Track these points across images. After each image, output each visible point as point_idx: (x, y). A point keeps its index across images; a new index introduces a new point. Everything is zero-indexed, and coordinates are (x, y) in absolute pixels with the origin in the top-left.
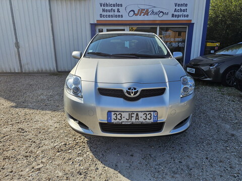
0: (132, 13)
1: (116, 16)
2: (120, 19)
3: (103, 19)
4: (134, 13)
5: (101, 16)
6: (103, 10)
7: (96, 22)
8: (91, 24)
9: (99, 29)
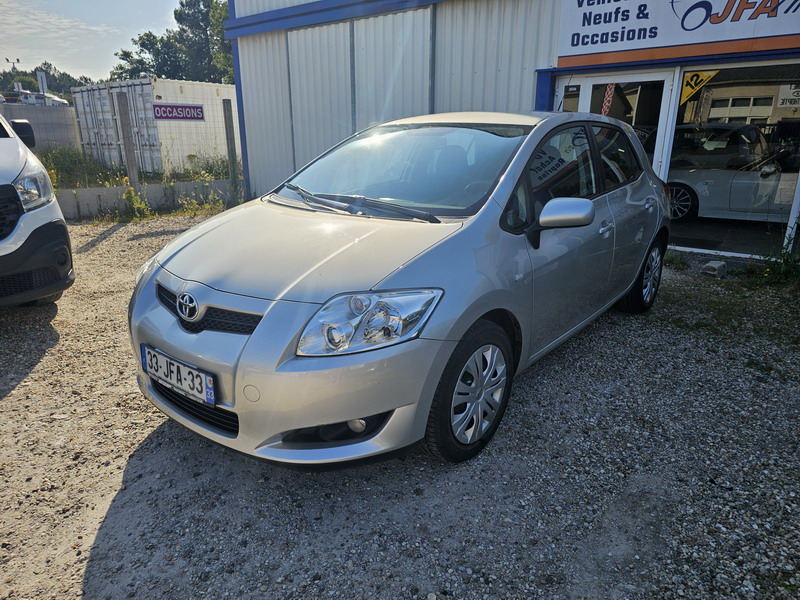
0: (701, 12)
1: (631, 35)
2: (647, 43)
3: (581, 50)
4: (709, 15)
5: (576, 40)
6: (587, 19)
7: (555, 65)
8: (540, 73)
9: (567, 88)
